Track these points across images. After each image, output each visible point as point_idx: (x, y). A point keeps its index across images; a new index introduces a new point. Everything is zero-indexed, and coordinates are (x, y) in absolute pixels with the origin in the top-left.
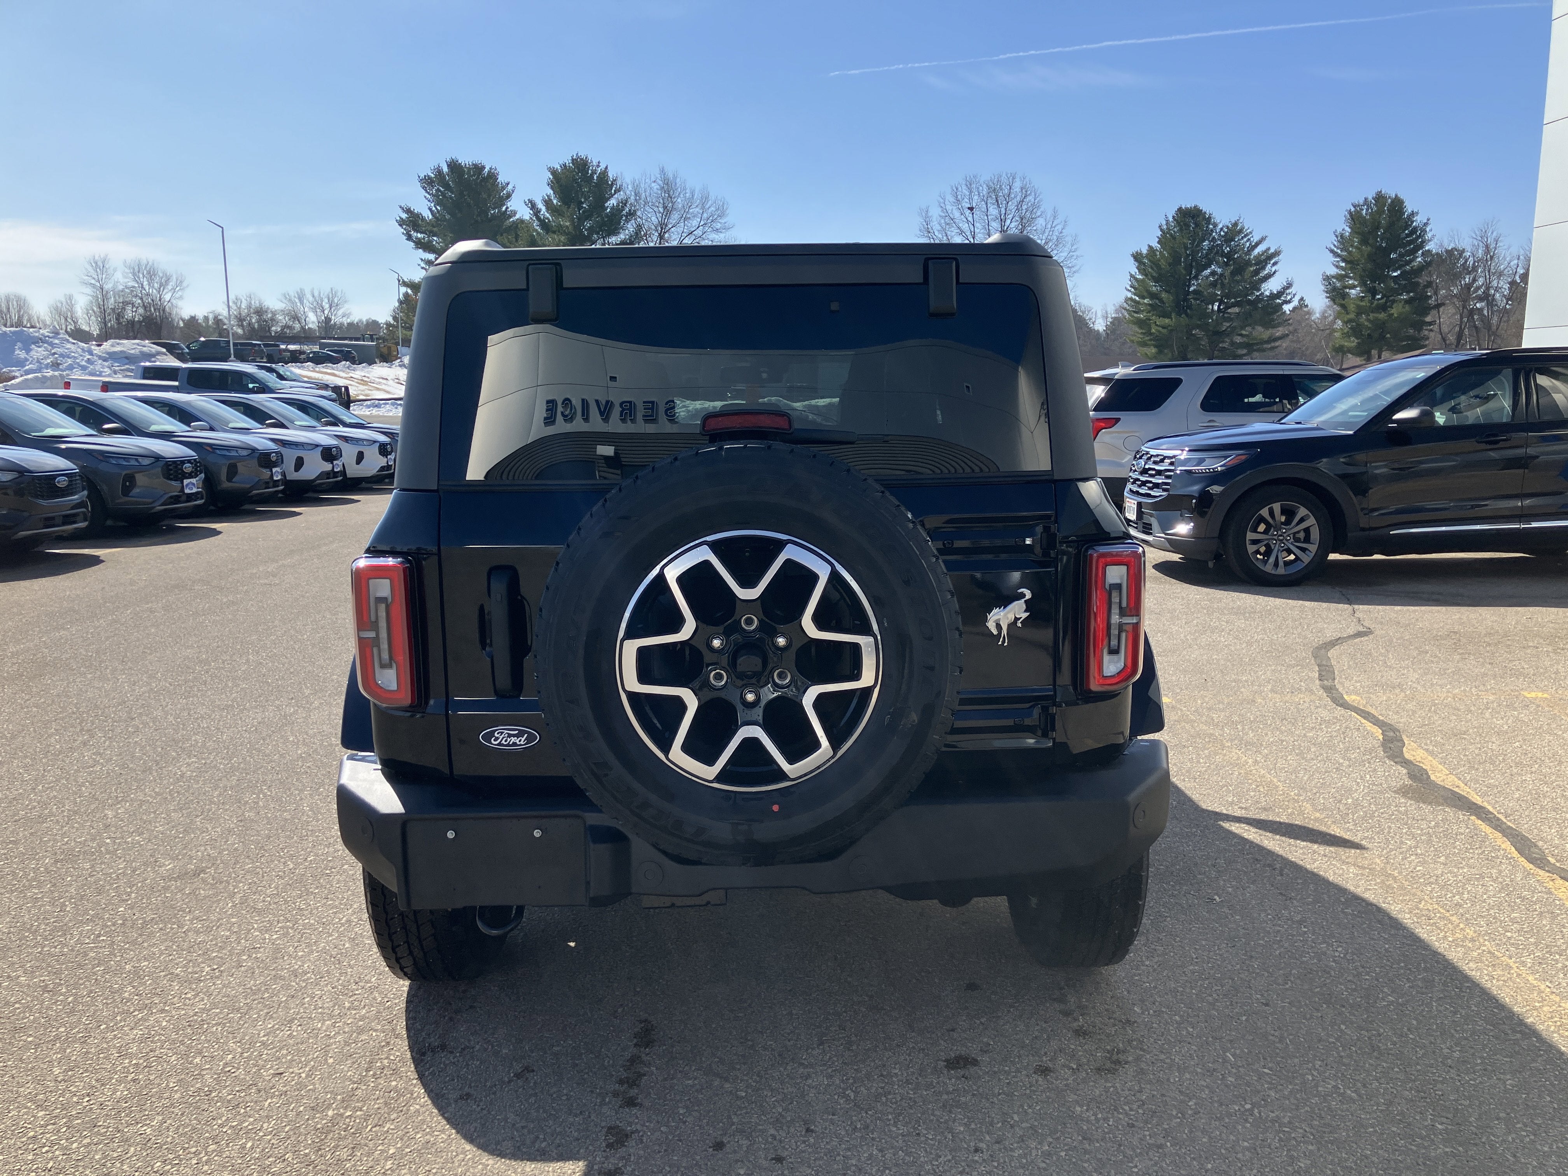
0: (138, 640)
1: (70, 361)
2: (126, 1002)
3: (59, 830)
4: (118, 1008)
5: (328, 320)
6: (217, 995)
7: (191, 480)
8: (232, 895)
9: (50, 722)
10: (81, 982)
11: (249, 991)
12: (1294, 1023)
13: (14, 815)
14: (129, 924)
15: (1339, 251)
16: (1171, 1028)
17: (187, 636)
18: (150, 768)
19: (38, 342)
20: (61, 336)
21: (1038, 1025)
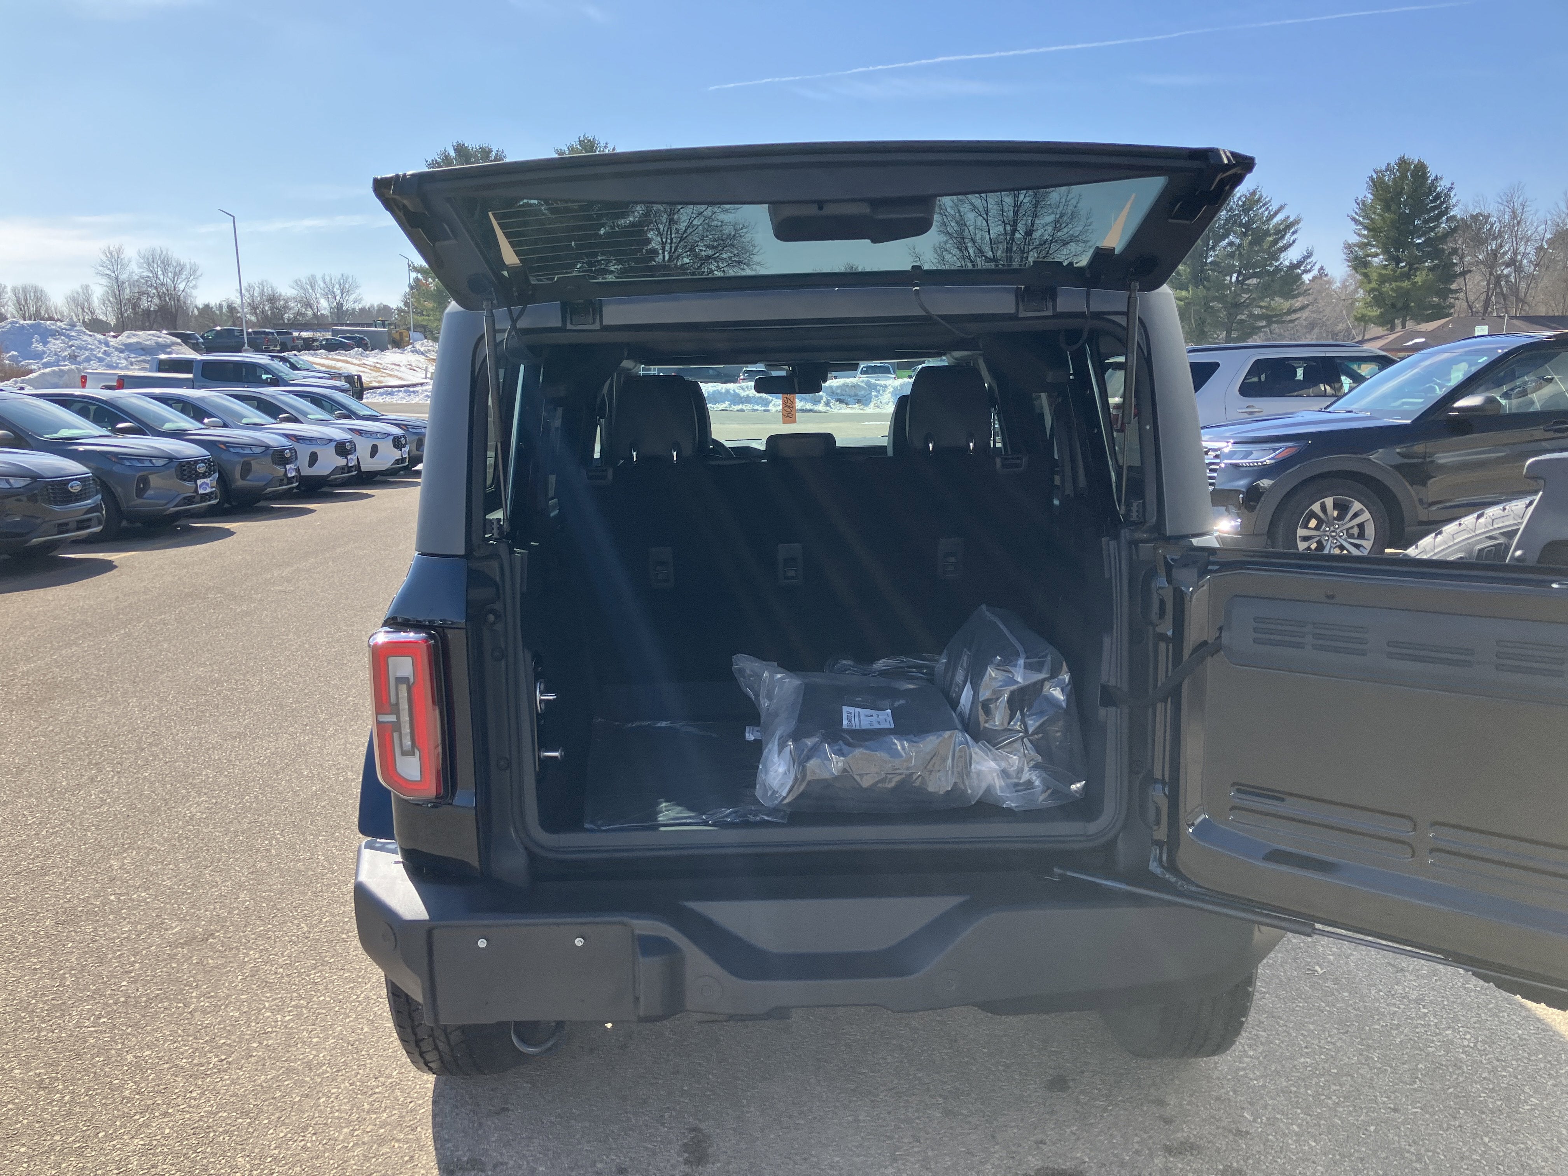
0: (150, 657)
1: (87, 353)
2: (127, 1103)
3: (62, 884)
4: (118, 1110)
5: (340, 306)
6: (224, 1094)
7: (205, 480)
8: (242, 966)
9: (57, 754)
10: (79, 1076)
11: (259, 1088)
12: (1430, 1135)
13: (16, 866)
14: (132, 1002)
15: (1361, 219)
16: (1290, 1141)
17: (200, 652)
18: (159, 808)
19: (55, 335)
20: (78, 328)
21: (1136, 1135)
